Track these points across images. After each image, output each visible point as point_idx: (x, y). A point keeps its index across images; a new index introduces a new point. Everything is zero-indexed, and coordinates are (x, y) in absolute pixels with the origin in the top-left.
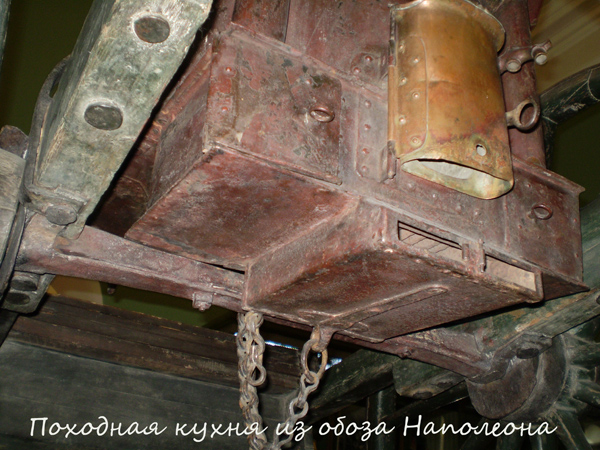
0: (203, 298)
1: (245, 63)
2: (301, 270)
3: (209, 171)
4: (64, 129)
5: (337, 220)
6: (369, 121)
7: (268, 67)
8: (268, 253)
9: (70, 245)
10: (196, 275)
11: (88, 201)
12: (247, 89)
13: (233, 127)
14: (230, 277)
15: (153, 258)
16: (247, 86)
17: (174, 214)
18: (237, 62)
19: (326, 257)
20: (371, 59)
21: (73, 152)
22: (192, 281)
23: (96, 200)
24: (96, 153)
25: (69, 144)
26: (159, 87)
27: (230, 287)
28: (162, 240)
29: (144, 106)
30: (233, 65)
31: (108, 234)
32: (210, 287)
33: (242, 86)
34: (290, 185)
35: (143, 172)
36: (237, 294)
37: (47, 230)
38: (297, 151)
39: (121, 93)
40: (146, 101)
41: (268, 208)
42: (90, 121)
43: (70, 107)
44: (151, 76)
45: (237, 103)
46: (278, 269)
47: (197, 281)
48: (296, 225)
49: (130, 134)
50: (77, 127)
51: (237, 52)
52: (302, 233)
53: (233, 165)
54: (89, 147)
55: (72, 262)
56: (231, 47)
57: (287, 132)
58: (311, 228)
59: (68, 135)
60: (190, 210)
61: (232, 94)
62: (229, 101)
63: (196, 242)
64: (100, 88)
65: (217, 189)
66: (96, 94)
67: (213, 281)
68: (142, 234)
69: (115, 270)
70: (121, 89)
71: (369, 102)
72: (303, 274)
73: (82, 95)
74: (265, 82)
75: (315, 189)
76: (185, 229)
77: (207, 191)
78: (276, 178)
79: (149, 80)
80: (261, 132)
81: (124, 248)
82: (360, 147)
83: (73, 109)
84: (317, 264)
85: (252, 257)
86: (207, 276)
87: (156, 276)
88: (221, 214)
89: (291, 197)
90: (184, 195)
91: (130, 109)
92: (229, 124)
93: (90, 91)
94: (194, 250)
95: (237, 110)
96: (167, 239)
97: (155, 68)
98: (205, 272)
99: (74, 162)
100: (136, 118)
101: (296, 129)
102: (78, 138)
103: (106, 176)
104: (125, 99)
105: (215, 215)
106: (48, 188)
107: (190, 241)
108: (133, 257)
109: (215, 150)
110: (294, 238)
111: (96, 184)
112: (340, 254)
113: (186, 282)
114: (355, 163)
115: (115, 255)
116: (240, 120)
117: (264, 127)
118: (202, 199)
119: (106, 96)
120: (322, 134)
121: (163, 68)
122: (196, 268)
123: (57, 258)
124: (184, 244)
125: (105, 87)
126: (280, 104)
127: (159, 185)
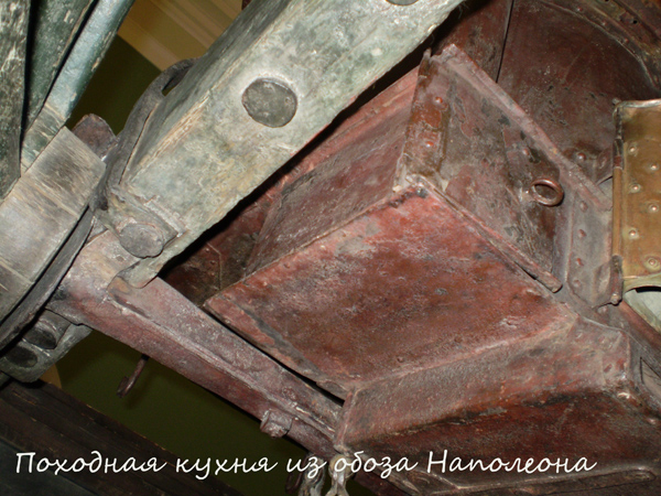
0: (280, 420)
1: (457, 100)
2: (455, 405)
3: (386, 223)
4: (204, 108)
5: (529, 344)
6: (583, 227)
7: (482, 116)
8: (391, 376)
9: (128, 294)
10: (278, 385)
11: (185, 233)
12: (457, 131)
13: (438, 170)
14: (319, 401)
15: (230, 346)
16: (458, 128)
17: (293, 282)
18: (449, 95)
19: (507, 391)
20: (585, 158)
21: (198, 149)
22: (271, 393)
23: (195, 235)
24: (231, 160)
25: (200, 136)
26: (365, 79)
27: (318, 415)
28: (254, 322)
29: (331, 102)
30: (444, 97)
31: (182, 296)
32: (292, 406)
33: (452, 126)
34: (490, 272)
35: (230, 239)
36: (324, 427)
37: (108, 261)
38: (508, 229)
39: (310, 73)
40: (339, 96)
41: (433, 306)
42: (248, 104)
43: (227, 75)
44: (363, 57)
45: (445, 142)
46: (409, 399)
47: (279, 393)
48: (458, 341)
49: (291, 143)
50: (223, 110)
51: (451, 82)
52: (459, 356)
53: (426, 220)
54: (225, 148)
55: (125, 318)
56: (444, 76)
57: (499, 201)
58: (478, 350)
59: (204, 119)
60: (320, 283)
61: (440, 130)
62: (436, 136)
63: (299, 336)
64: (284, 58)
65: (379, 256)
66: (273, 65)
67: (298, 399)
68: (229, 306)
69: (179, 346)
70: (312, 67)
71: (585, 204)
72: (460, 410)
73: (253, 61)
74: (478, 132)
75: (521, 288)
76: (295, 311)
77: (364, 255)
78: (477, 256)
79: (357, 64)
80: (470, 190)
81: (197, 321)
82: (573, 255)
83: (230, 80)
84: (488, 399)
85: (364, 379)
86: (291, 390)
87: (229, 370)
88: (361, 300)
89: (477, 294)
90: (326, 256)
91: (310, 103)
92: (434, 165)
93: (268, 58)
94: (290, 348)
95: (444, 151)
96: (261, 323)
97: (374, 46)
98: (290, 385)
99: (193, 165)
100: (311, 119)
101: (509, 201)
102: (217, 128)
103: (227, 200)
104: (310, 84)
105: (350, 301)
106: (138, 198)
107: (290, 333)
108: (204, 337)
109: (415, 190)
110: (441, 362)
111: (207, 209)
112: (536, 389)
113: (264, 391)
114: (566, 274)
115: (183, 326)
116: (446, 166)
117: (474, 184)
118: (349, 268)
119: (287, 72)
120: (536, 220)
121: (386, 51)
122: (280, 376)
123: (108, 304)
124: (280, 337)
125: (291, 58)
126: (493, 165)
127: (273, 246)
